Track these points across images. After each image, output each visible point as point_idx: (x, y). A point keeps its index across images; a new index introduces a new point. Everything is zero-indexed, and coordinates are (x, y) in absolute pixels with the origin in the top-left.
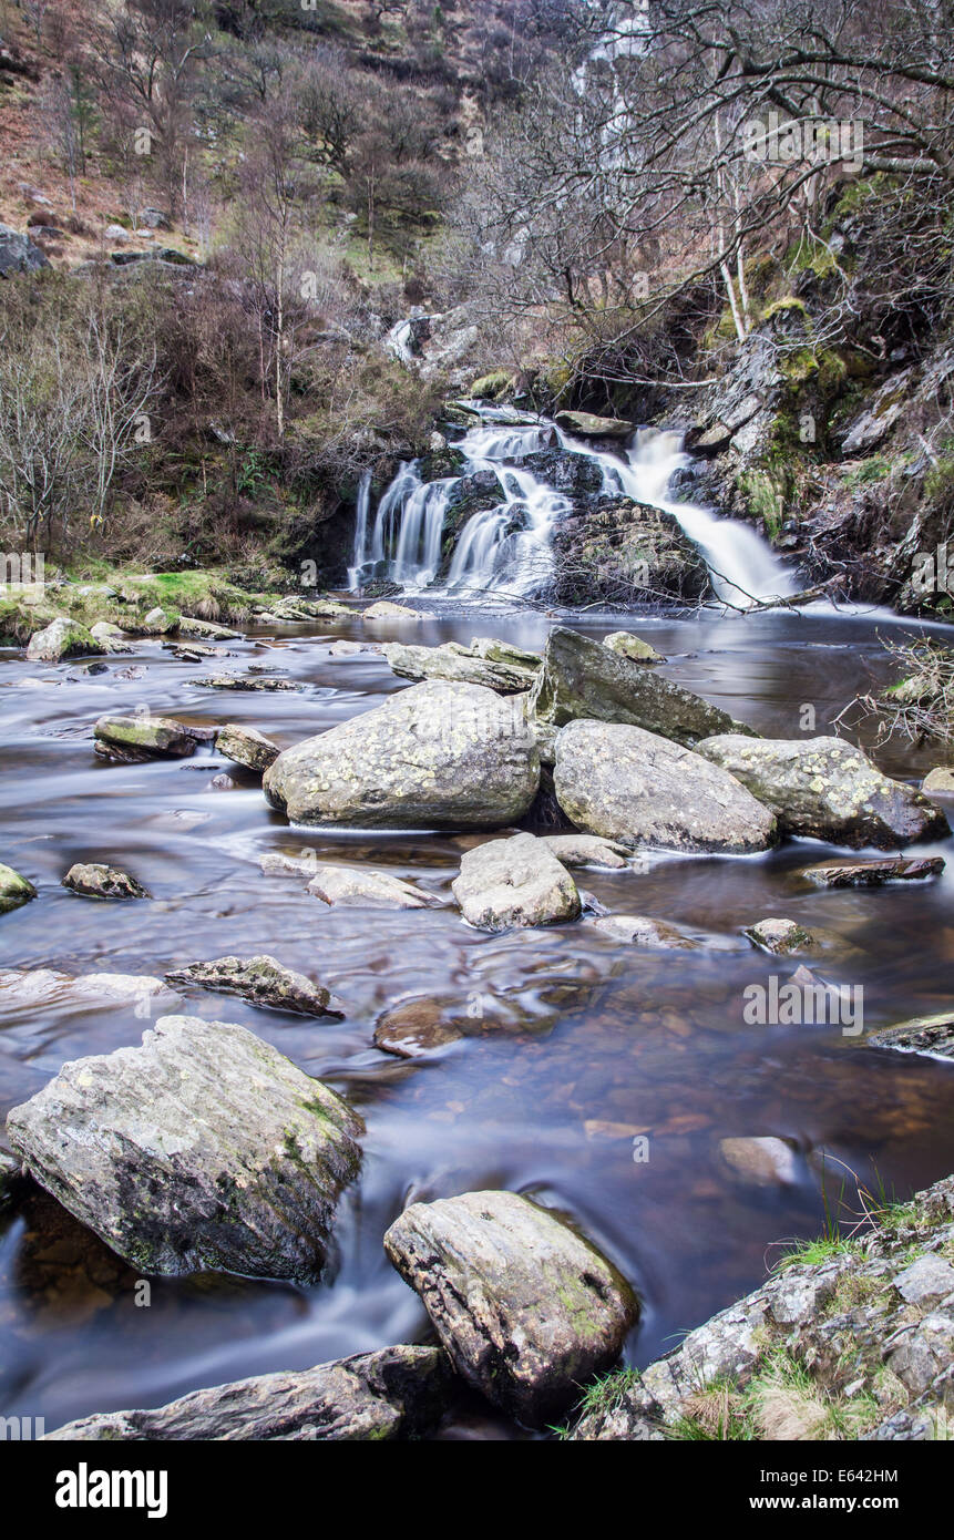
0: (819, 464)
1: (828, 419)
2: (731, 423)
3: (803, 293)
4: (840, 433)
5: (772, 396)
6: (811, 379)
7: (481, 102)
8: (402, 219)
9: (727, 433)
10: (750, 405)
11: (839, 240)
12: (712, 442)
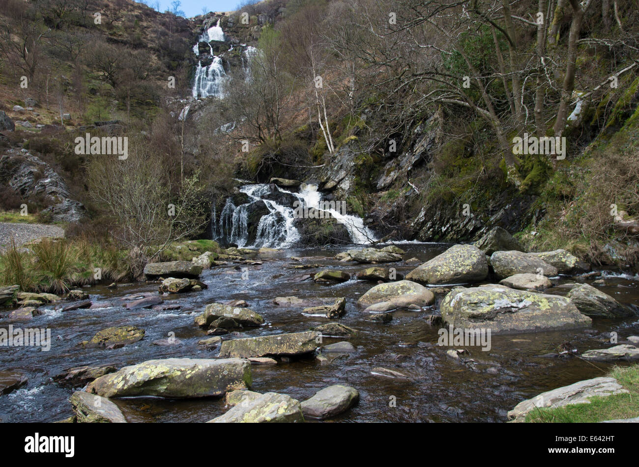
0: (371, 193)
1: (370, 177)
2: (336, 180)
3: (356, 134)
4: (375, 182)
5: (352, 170)
6: (364, 164)
7: (159, 56)
8: (137, 103)
9: (335, 184)
10: (342, 174)
11: (364, 117)
12: (330, 187)
